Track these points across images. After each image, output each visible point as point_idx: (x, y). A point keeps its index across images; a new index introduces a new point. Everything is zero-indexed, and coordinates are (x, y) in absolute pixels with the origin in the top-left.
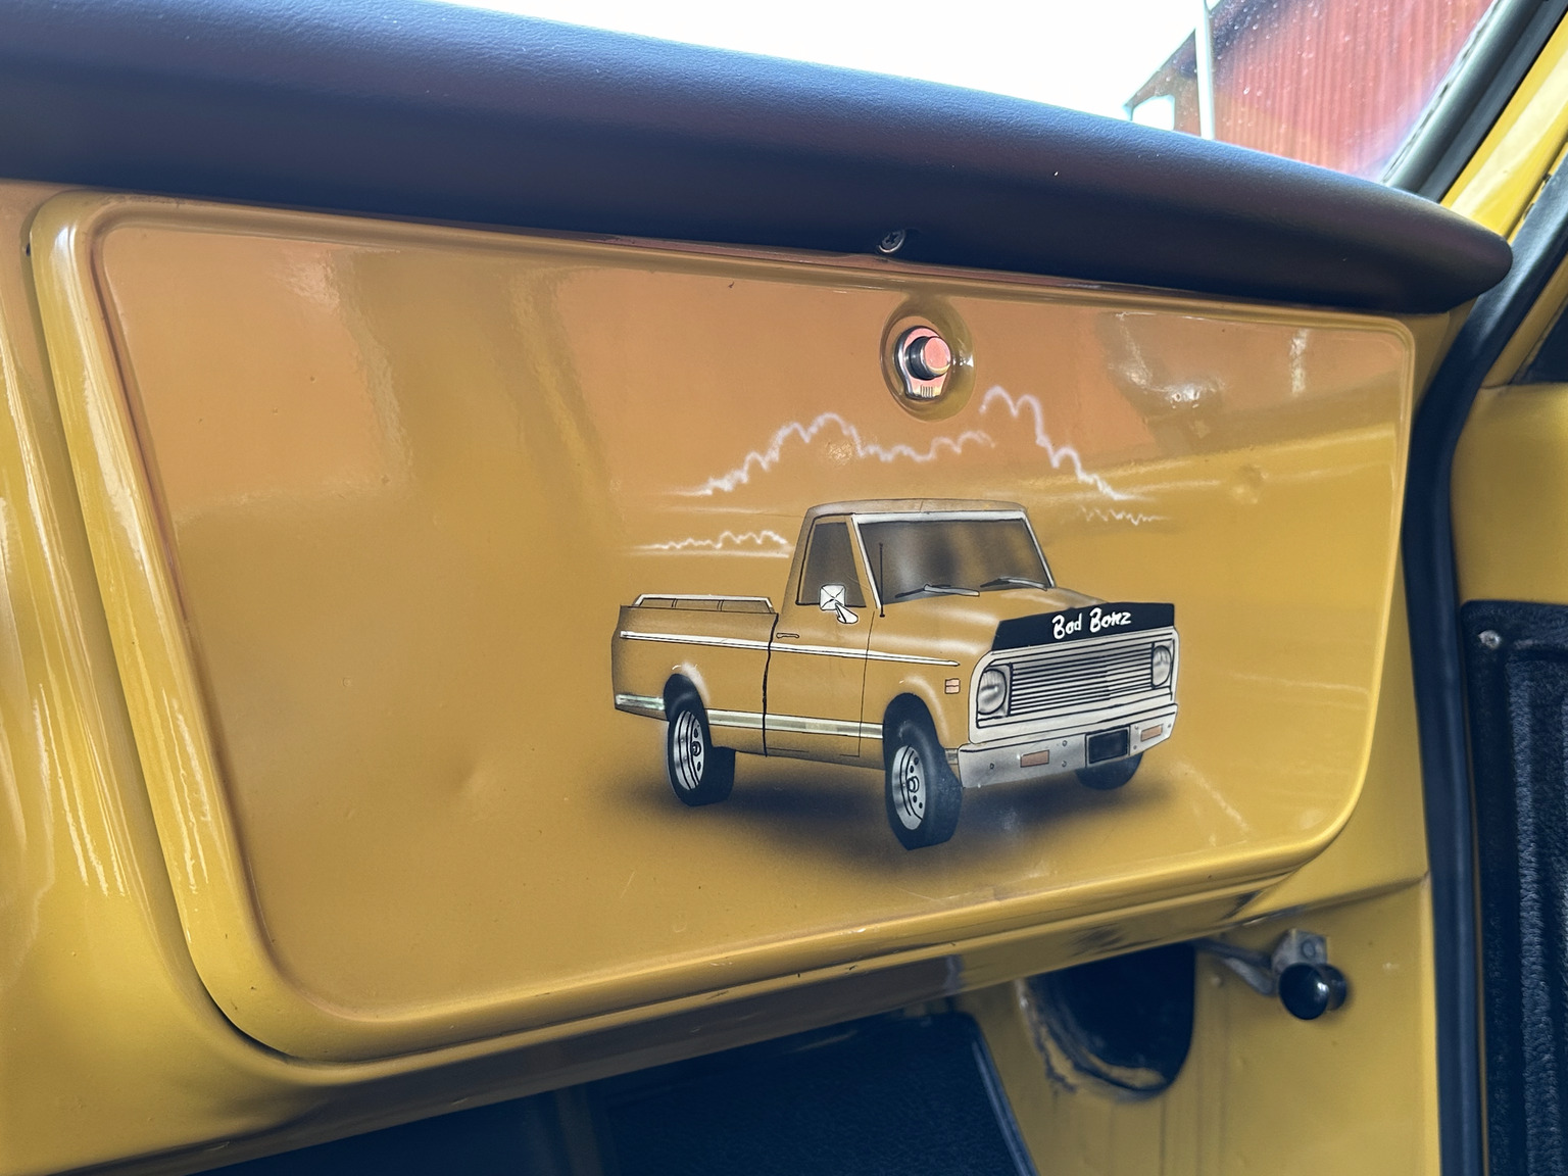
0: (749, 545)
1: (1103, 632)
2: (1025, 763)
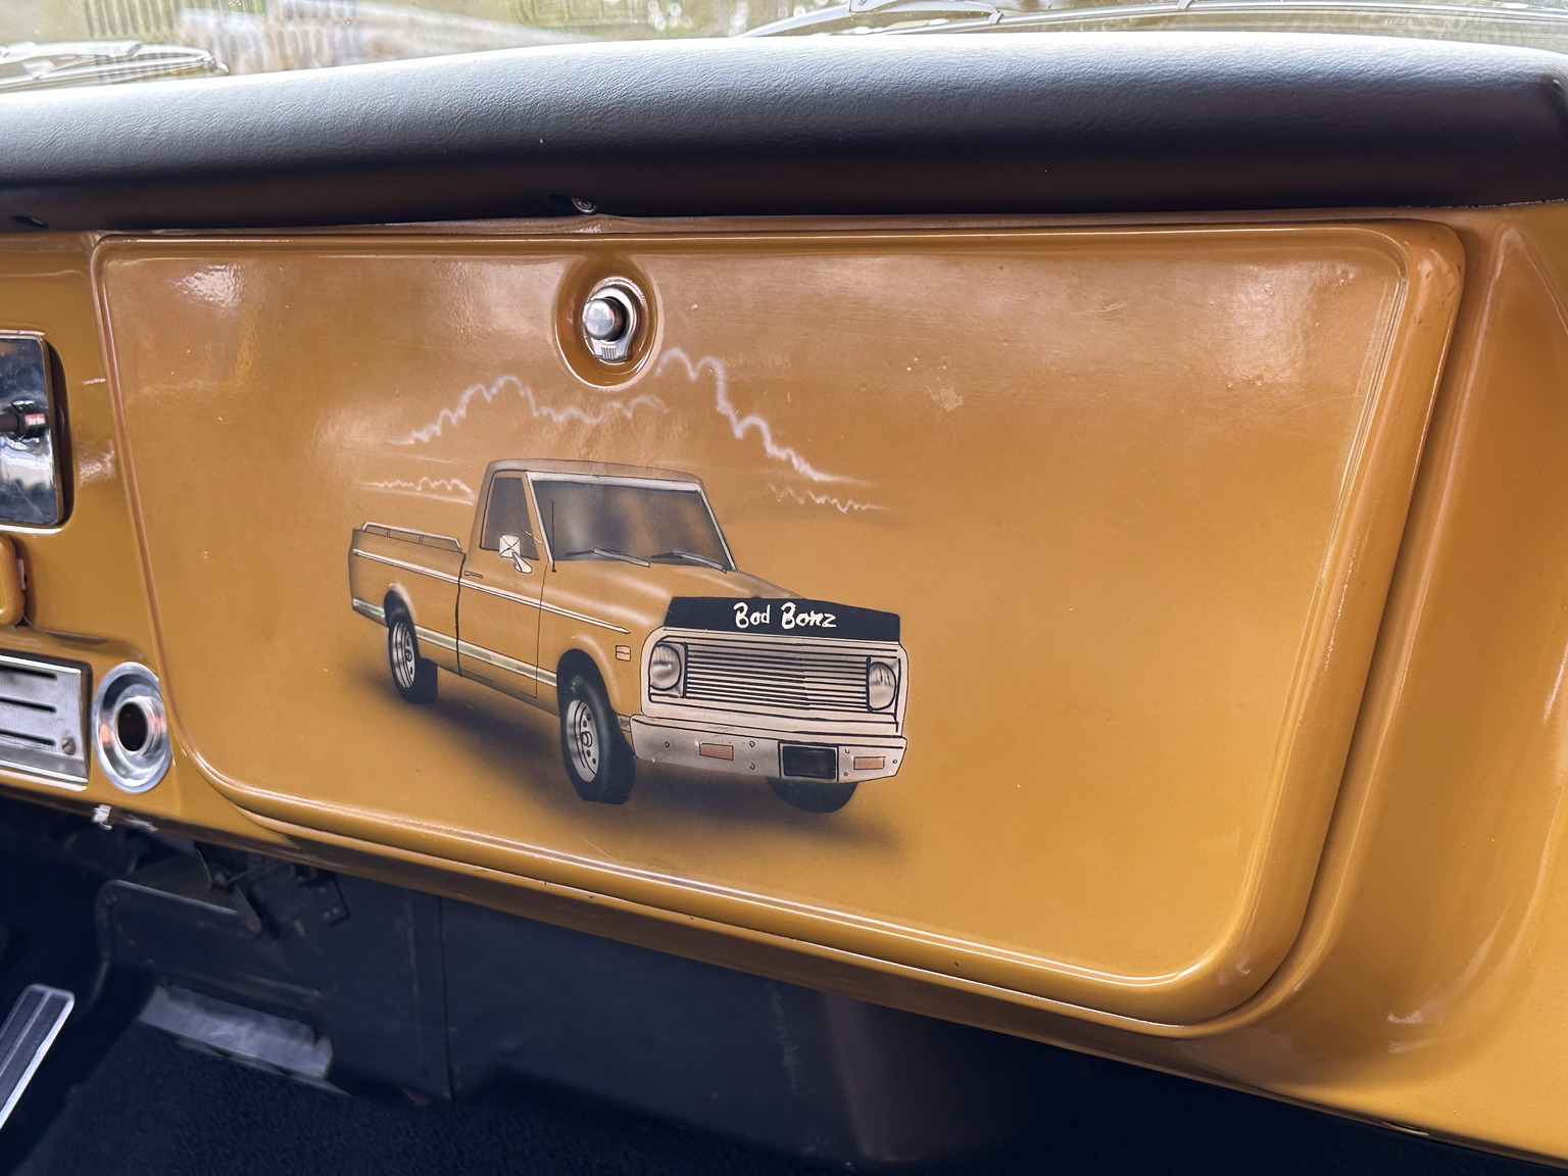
0: (441, 490)
1: (798, 631)
2: (704, 752)
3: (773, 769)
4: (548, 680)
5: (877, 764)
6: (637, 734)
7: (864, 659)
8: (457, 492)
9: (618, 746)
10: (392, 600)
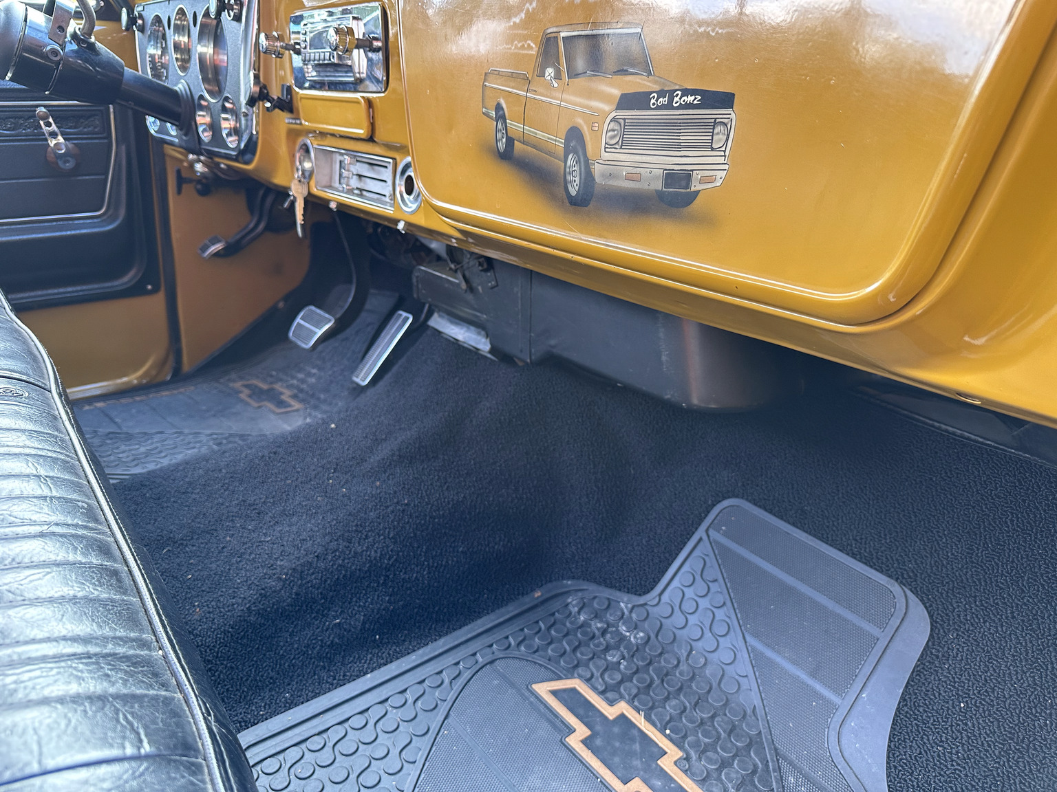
0: (523, 47)
1: (681, 107)
2: (628, 178)
3: (658, 185)
4: (560, 144)
5: (711, 180)
6: (597, 169)
7: (713, 120)
8: (530, 47)
9: (588, 177)
10: (499, 108)
